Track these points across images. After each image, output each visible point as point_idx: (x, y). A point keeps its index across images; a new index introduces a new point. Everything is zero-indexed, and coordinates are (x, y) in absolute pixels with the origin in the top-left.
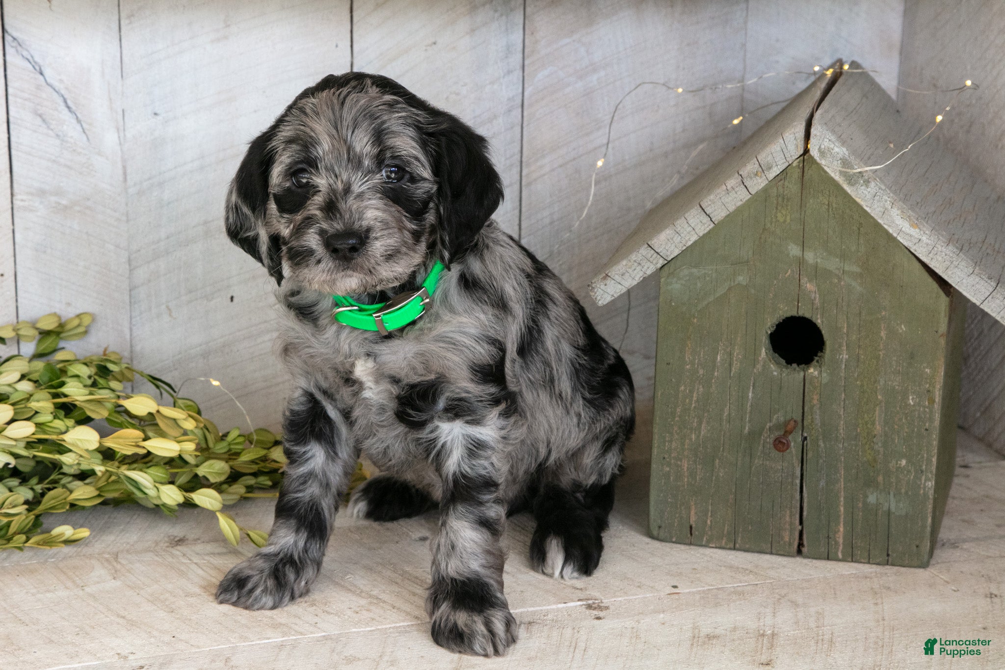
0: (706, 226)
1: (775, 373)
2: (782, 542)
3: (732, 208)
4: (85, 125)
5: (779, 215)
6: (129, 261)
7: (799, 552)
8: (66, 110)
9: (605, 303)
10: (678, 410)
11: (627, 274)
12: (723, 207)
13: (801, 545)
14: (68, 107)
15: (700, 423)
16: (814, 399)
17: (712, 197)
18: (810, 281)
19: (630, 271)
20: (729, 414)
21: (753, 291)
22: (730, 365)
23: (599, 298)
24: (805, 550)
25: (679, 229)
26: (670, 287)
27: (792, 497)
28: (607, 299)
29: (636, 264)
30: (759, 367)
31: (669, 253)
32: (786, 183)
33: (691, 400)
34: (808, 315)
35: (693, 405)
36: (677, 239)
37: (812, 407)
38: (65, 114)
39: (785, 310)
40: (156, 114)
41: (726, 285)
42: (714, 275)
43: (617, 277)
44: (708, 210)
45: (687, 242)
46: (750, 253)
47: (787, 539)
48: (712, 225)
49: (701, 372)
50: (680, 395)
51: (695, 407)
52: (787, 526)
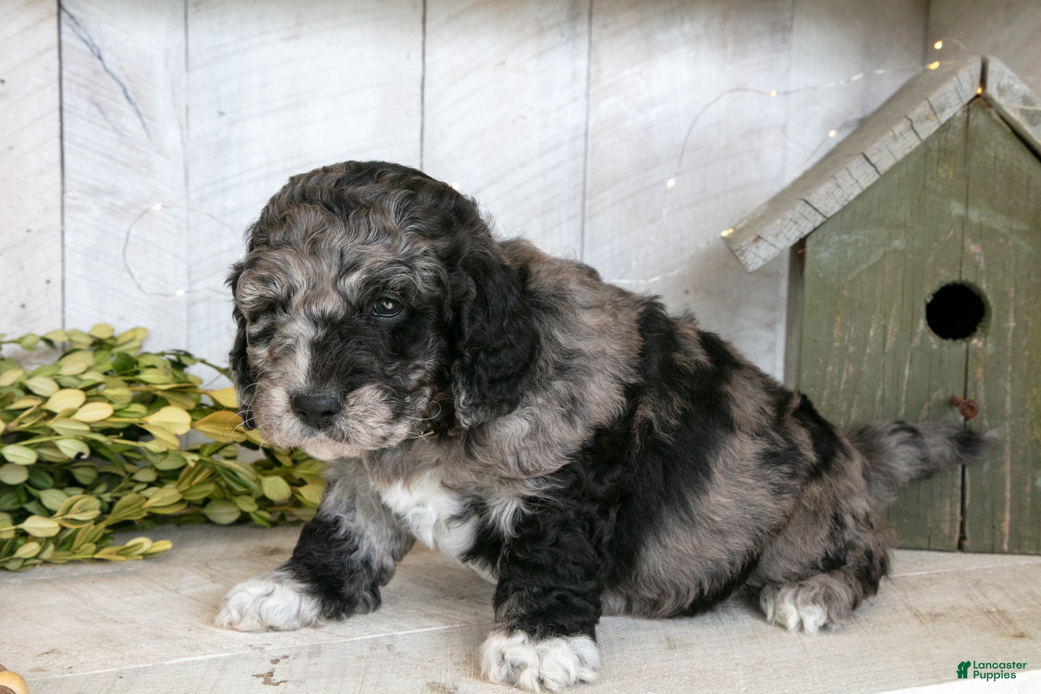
0: (871, 177)
1: (935, 347)
2: (941, 536)
3: (900, 156)
4: (146, 120)
5: (940, 170)
6: (189, 274)
7: (961, 548)
8: (125, 102)
9: (756, 268)
10: (826, 393)
11: (781, 235)
12: (890, 155)
13: (963, 537)
14: (128, 98)
15: (850, 405)
16: (978, 373)
17: (877, 144)
18: (975, 241)
19: (785, 230)
20: (883, 396)
21: (910, 256)
22: (885, 340)
23: (749, 262)
24: (967, 543)
25: (840, 181)
26: (817, 257)
27: (953, 484)
28: (760, 263)
29: (791, 223)
30: (917, 340)
31: (829, 209)
32: (949, 136)
33: (839, 383)
34: (971, 280)
35: (842, 387)
36: (838, 193)
37: (975, 383)
38: (124, 106)
39: (947, 276)
40: (221, 114)
41: (881, 251)
42: (867, 241)
43: (770, 239)
44: (873, 160)
45: (849, 196)
46: (908, 215)
47: (947, 532)
48: (877, 177)
49: (851, 349)
50: (828, 377)
51: (844, 390)
52: (948, 517)
